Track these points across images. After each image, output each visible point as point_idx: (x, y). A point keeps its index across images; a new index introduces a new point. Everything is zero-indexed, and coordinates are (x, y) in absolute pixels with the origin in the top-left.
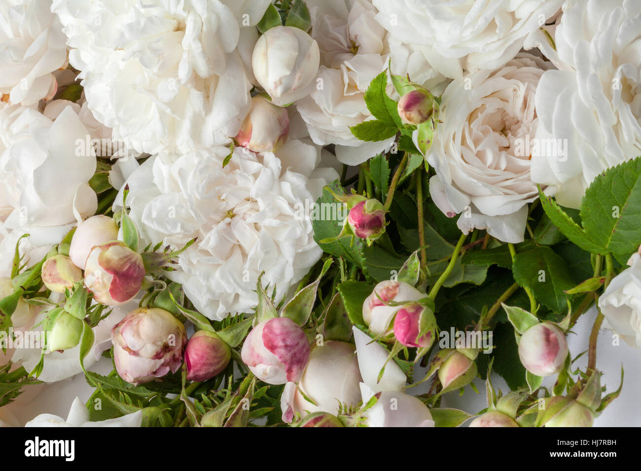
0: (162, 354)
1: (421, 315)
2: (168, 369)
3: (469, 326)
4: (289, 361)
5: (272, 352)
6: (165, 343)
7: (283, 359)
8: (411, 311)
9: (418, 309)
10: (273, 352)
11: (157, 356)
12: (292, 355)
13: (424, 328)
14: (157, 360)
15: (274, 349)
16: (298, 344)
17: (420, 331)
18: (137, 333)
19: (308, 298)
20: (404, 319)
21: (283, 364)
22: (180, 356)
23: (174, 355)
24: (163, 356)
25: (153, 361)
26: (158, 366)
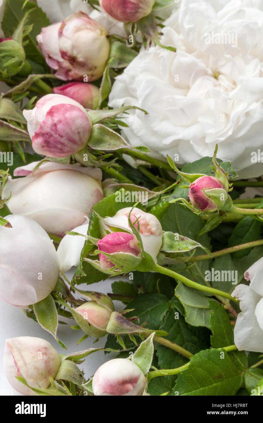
0: (66, 58)
1: (129, 254)
2: (56, 68)
3: (139, 319)
4: (43, 131)
5: (47, 113)
6: (77, 57)
7: (42, 125)
8: (132, 244)
9: (136, 251)
10: (47, 115)
11: (64, 54)
12: (50, 133)
13: (115, 258)
14: (60, 55)
15: (49, 115)
16: (61, 136)
17: (112, 254)
18: (78, 30)
19: (115, 145)
20: (122, 239)
21: (39, 126)
22: (72, 76)
23: (69, 70)
24: (65, 59)
25: (58, 52)
26: (55, 57)
